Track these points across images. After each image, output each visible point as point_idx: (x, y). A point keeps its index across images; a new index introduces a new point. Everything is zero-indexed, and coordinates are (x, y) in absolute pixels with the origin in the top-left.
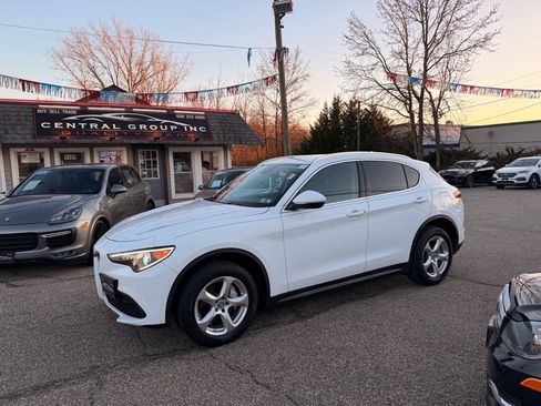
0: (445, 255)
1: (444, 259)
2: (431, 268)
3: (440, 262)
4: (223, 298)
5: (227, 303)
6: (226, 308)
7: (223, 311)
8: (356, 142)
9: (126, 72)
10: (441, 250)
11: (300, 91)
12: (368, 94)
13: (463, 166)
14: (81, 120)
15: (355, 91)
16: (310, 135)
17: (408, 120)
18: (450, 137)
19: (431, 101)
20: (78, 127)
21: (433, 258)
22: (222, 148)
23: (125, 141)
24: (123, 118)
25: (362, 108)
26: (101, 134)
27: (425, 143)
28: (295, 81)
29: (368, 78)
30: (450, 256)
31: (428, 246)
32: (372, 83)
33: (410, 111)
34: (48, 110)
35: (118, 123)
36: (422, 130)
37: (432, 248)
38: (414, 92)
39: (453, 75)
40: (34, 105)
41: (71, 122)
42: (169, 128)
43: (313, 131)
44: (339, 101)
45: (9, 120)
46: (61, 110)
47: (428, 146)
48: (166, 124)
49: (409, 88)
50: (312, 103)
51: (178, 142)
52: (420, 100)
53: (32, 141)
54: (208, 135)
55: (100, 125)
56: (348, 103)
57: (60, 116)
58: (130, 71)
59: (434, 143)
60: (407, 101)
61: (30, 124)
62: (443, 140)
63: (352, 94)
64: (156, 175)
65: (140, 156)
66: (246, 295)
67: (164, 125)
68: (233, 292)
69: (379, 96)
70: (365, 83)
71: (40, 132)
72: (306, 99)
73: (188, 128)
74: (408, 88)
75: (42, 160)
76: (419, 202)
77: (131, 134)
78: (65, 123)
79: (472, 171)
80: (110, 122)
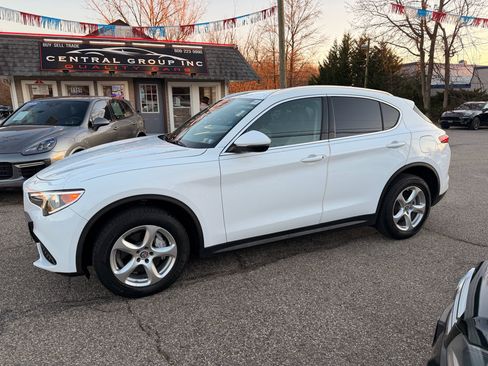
0: (422, 206)
1: (420, 211)
2: (402, 221)
3: (414, 215)
4: (146, 248)
5: (152, 253)
6: (151, 258)
7: (147, 261)
8: (363, 80)
9: (148, 11)
10: (417, 201)
11: (311, 28)
12: (379, 31)
13: (471, 107)
14: (83, 54)
15: (366, 28)
16: (318, 73)
17: (418, 59)
18: (460, 77)
19: (445, 38)
20: (81, 60)
21: (406, 209)
22: (219, 84)
23: (125, 75)
24: (123, 52)
25: (372, 45)
26: (101, 67)
27: (433, 83)
28: (306, 18)
29: (380, 15)
30: (427, 209)
31: (400, 196)
32: (384, 20)
33: (421, 50)
34: (53, 43)
35: (118, 57)
36: (431, 69)
37: (406, 199)
38: (427, 29)
39: (471, 10)
40: (40, 39)
41: (74, 55)
42: (167, 63)
43: (321, 69)
44: (349, 39)
45: (18, 53)
46: (64, 44)
47: (437, 86)
48: (163, 58)
49: (423, 24)
50: (323, 41)
51: (174, 77)
52: (433, 37)
53: (38, 74)
54: (204, 70)
55: (101, 59)
56: (358, 40)
57: (64, 50)
58: (152, 9)
59: (443, 83)
60: (419, 39)
61: (36, 58)
62: (453, 79)
63: (362, 30)
64: (156, 109)
65: (141, 90)
66: (174, 245)
67: (162, 59)
68: (159, 241)
69: (390, 33)
70: (376, 20)
71: (45, 65)
72: (317, 37)
73: (185, 62)
74: (421, 26)
75: (51, 92)
76: (395, 147)
77: (131, 68)
78: (68, 56)
79: (479, 113)
80: (110, 56)
